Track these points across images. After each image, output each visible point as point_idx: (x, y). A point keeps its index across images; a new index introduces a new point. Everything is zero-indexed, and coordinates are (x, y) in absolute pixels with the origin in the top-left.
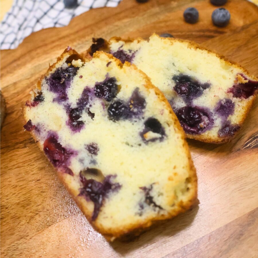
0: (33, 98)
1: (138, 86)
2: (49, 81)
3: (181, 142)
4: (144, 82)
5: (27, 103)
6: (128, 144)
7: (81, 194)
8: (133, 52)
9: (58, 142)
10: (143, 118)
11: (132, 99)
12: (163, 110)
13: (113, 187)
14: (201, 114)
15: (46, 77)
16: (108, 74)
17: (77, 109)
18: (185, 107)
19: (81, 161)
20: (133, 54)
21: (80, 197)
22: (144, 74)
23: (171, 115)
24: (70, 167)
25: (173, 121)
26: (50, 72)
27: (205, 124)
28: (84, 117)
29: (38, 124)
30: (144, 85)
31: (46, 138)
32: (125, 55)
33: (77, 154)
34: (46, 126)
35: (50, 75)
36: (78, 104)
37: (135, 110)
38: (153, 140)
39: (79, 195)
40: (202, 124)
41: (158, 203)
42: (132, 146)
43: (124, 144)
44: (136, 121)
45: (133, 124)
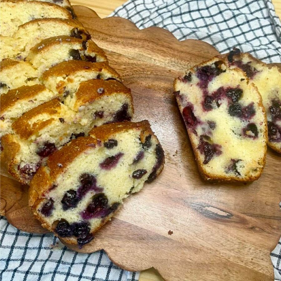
0: (184, 76)
1: (254, 101)
2: (198, 70)
3: (264, 144)
4: (258, 101)
5: (179, 77)
6: (233, 132)
7: (199, 148)
8: (256, 71)
9: (193, 112)
10: (249, 121)
11: (248, 107)
12: (262, 122)
13: (217, 152)
14: (278, 131)
15: (197, 67)
16: (239, 85)
17: (210, 97)
18: (271, 122)
19: (203, 129)
20: (256, 73)
21: (197, 149)
22: (260, 96)
23: (265, 126)
24: (196, 130)
25: (265, 131)
26: (202, 65)
27: (276, 137)
28: (214, 104)
29: (183, 95)
30: (258, 103)
31: (186, 106)
32: (250, 70)
33: (202, 124)
34: (187, 99)
35: (201, 67)
36: (213, 94)
37: (246, 115)
38: (250, 136)
39: (197, 148)
40: (275, 137)
41: (239, 171)
42: (235, 134)
43: (232, 131)
44: (243, 121)
45: (241, 122)
